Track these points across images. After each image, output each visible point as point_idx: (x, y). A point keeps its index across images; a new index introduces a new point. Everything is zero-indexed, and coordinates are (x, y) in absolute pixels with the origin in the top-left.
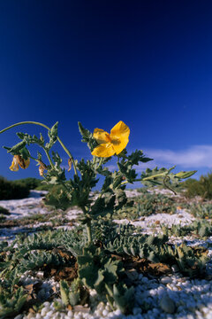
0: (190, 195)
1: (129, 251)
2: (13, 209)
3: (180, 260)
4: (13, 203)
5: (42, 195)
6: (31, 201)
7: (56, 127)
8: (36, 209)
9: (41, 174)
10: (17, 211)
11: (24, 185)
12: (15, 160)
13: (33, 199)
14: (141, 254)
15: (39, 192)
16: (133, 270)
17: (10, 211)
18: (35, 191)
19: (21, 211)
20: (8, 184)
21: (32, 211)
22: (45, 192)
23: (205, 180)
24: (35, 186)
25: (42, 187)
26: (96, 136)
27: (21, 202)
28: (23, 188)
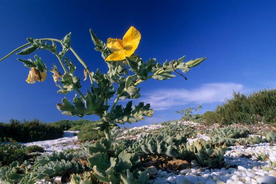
0: (209, 124)
1: (147, 150)
2: (48, 147)
3: (198, 155)
4: (48, 142)
5: (75, 135)
6: (65, 139)
7: (68, 37)
8: (70, 146)
9: (55, 81)
10: (52, 148)
11: (59, 126)
12: (32, 73)
13: (67, 138)
14: (159, 151)
15: (72, 132)
16: (152, 167)
17: (45, 149)
18: (68, 131)
19: (56, 149)
20: (44, 126)
21: (66, 148)
22: (77, 132)
23: (221, 110)
24: (68, 128)
25: (74, 128)
26: (109, 46)
27: (56, 141)
28: (57, 129)
